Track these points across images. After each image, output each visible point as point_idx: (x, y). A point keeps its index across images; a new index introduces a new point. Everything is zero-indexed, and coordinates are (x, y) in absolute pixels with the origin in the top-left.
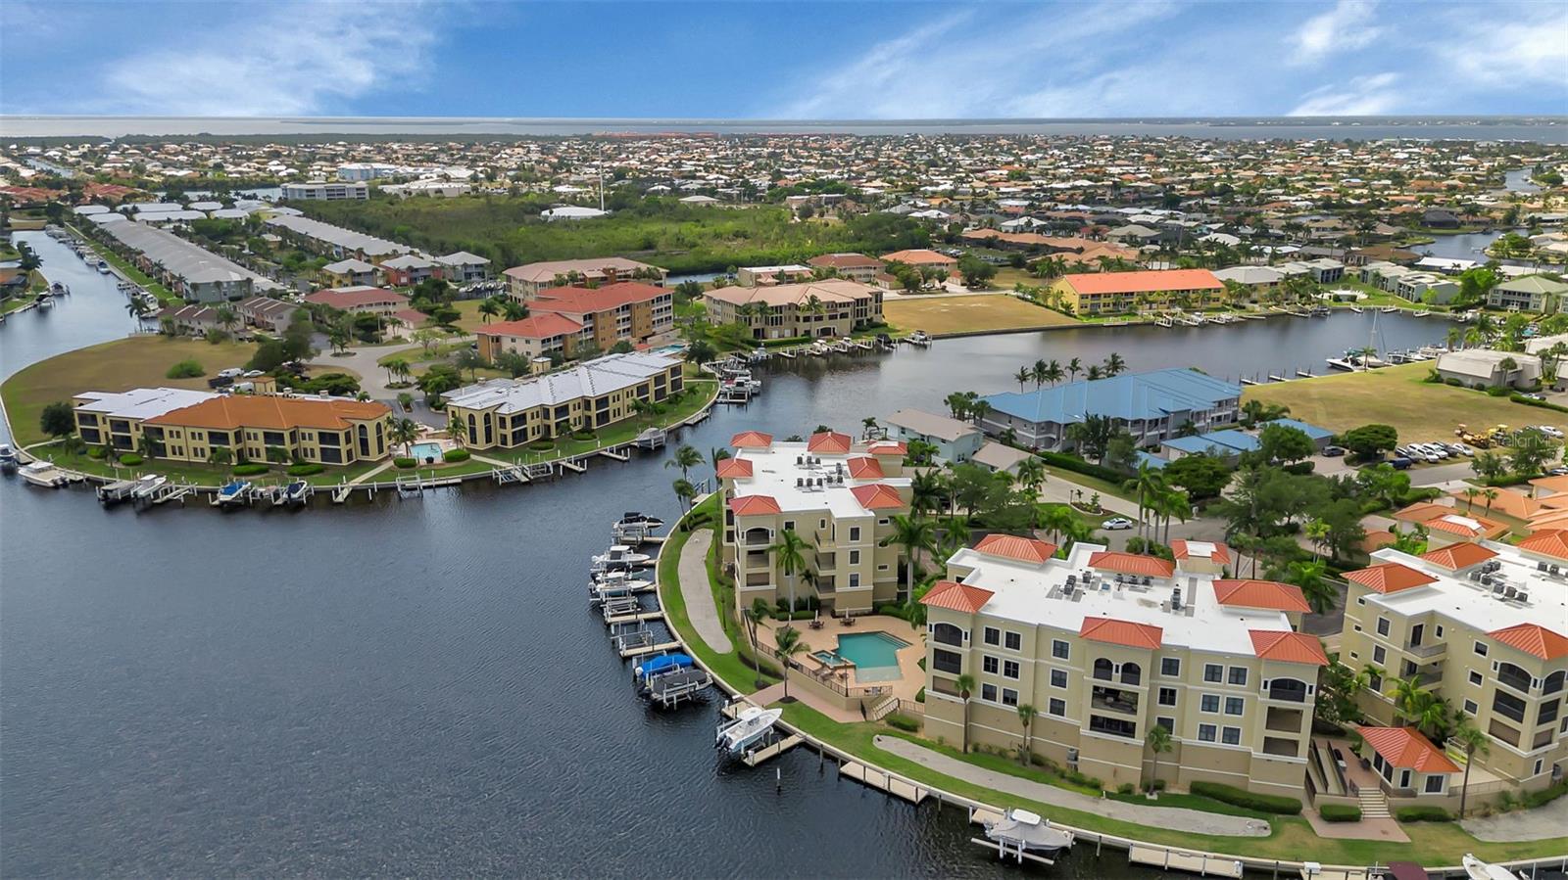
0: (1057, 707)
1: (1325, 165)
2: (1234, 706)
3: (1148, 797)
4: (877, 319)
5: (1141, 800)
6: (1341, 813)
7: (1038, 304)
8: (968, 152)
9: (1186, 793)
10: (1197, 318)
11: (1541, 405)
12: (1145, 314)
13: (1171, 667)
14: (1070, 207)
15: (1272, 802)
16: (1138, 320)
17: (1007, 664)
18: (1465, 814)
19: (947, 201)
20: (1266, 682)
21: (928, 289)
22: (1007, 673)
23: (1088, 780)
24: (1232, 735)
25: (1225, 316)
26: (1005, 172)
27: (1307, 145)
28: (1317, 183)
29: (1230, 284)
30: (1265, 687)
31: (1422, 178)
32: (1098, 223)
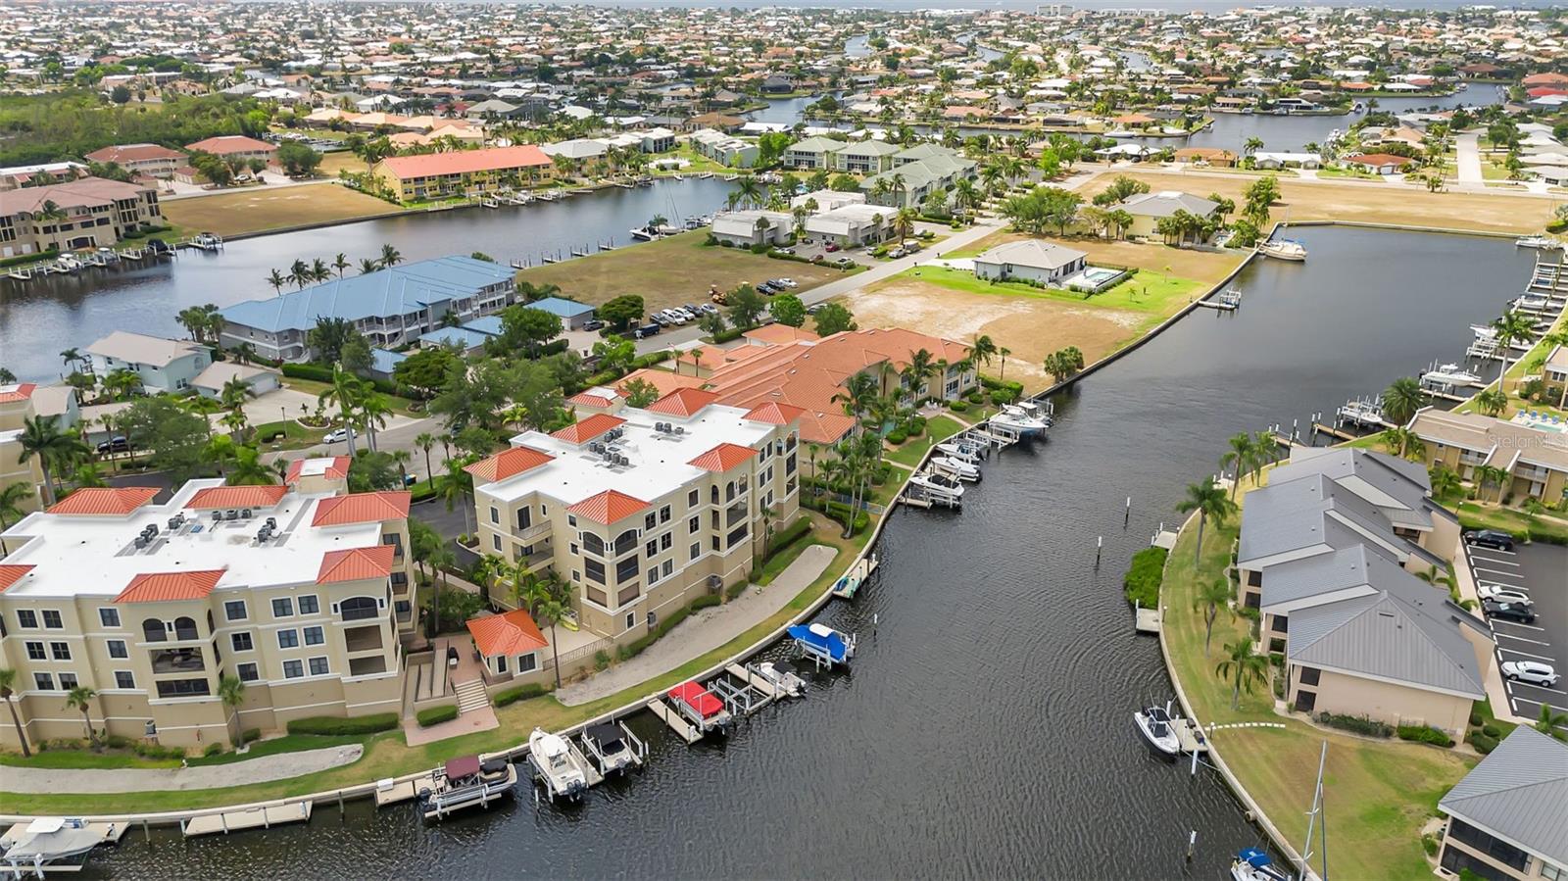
0: (125, 680)
1: (706, 33)
2: (314, 635)
3: (239, 752)
4: (156, 221)
5: (232, 758)
6: (435, 715)
7: (364, 192)
8: (357, 22)
9: (285, 735)
10: (524, 196)
11: (790, 258)
12: (473, 194)
13: (236, 610)
14: (441, 82)
15: (365, 723)
16: (465, 202)
17: (55, 646)
18: (562, 682)
19: (305, 78)
20: (335, 606)
21: (242, 182)
22: (58, 656)
23: (170, 750)
24: (319, 665)
25: (552, 192)
26: (387, 44)
27: (698, 13)
28: (689, 52)
29: (558, 159)
30: (336, 611)
31: (779, 45)
32: (466, 98)
